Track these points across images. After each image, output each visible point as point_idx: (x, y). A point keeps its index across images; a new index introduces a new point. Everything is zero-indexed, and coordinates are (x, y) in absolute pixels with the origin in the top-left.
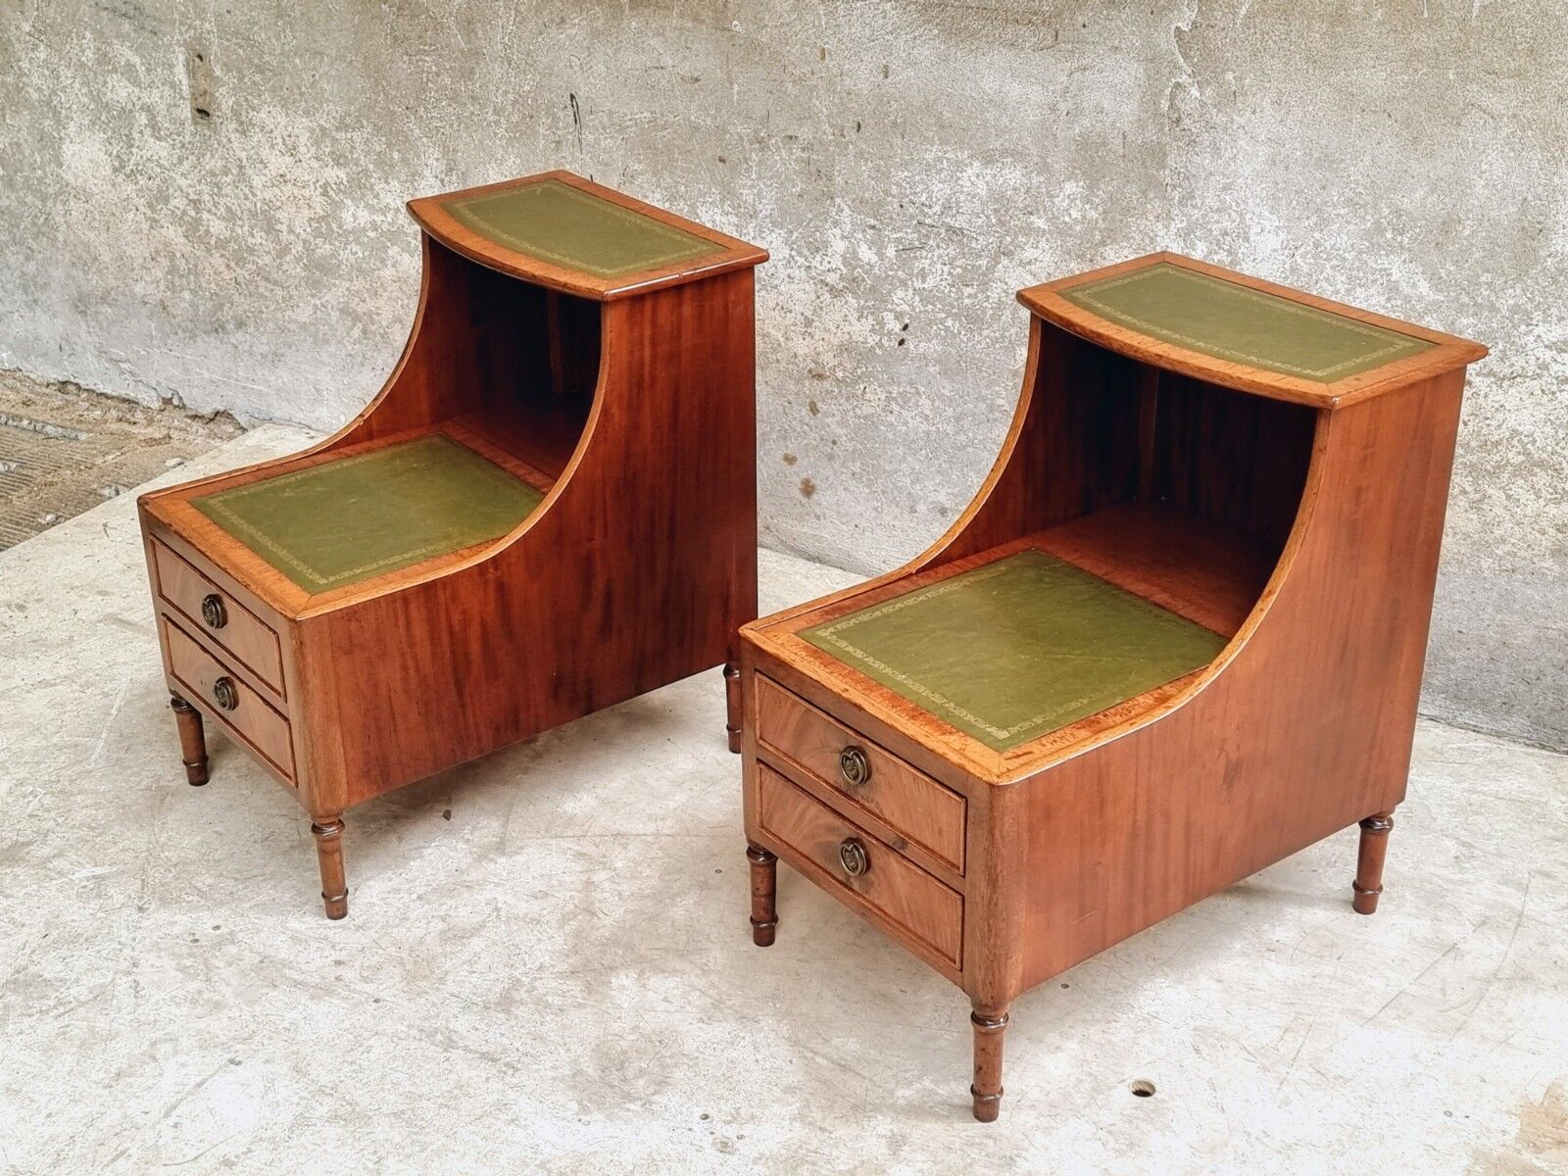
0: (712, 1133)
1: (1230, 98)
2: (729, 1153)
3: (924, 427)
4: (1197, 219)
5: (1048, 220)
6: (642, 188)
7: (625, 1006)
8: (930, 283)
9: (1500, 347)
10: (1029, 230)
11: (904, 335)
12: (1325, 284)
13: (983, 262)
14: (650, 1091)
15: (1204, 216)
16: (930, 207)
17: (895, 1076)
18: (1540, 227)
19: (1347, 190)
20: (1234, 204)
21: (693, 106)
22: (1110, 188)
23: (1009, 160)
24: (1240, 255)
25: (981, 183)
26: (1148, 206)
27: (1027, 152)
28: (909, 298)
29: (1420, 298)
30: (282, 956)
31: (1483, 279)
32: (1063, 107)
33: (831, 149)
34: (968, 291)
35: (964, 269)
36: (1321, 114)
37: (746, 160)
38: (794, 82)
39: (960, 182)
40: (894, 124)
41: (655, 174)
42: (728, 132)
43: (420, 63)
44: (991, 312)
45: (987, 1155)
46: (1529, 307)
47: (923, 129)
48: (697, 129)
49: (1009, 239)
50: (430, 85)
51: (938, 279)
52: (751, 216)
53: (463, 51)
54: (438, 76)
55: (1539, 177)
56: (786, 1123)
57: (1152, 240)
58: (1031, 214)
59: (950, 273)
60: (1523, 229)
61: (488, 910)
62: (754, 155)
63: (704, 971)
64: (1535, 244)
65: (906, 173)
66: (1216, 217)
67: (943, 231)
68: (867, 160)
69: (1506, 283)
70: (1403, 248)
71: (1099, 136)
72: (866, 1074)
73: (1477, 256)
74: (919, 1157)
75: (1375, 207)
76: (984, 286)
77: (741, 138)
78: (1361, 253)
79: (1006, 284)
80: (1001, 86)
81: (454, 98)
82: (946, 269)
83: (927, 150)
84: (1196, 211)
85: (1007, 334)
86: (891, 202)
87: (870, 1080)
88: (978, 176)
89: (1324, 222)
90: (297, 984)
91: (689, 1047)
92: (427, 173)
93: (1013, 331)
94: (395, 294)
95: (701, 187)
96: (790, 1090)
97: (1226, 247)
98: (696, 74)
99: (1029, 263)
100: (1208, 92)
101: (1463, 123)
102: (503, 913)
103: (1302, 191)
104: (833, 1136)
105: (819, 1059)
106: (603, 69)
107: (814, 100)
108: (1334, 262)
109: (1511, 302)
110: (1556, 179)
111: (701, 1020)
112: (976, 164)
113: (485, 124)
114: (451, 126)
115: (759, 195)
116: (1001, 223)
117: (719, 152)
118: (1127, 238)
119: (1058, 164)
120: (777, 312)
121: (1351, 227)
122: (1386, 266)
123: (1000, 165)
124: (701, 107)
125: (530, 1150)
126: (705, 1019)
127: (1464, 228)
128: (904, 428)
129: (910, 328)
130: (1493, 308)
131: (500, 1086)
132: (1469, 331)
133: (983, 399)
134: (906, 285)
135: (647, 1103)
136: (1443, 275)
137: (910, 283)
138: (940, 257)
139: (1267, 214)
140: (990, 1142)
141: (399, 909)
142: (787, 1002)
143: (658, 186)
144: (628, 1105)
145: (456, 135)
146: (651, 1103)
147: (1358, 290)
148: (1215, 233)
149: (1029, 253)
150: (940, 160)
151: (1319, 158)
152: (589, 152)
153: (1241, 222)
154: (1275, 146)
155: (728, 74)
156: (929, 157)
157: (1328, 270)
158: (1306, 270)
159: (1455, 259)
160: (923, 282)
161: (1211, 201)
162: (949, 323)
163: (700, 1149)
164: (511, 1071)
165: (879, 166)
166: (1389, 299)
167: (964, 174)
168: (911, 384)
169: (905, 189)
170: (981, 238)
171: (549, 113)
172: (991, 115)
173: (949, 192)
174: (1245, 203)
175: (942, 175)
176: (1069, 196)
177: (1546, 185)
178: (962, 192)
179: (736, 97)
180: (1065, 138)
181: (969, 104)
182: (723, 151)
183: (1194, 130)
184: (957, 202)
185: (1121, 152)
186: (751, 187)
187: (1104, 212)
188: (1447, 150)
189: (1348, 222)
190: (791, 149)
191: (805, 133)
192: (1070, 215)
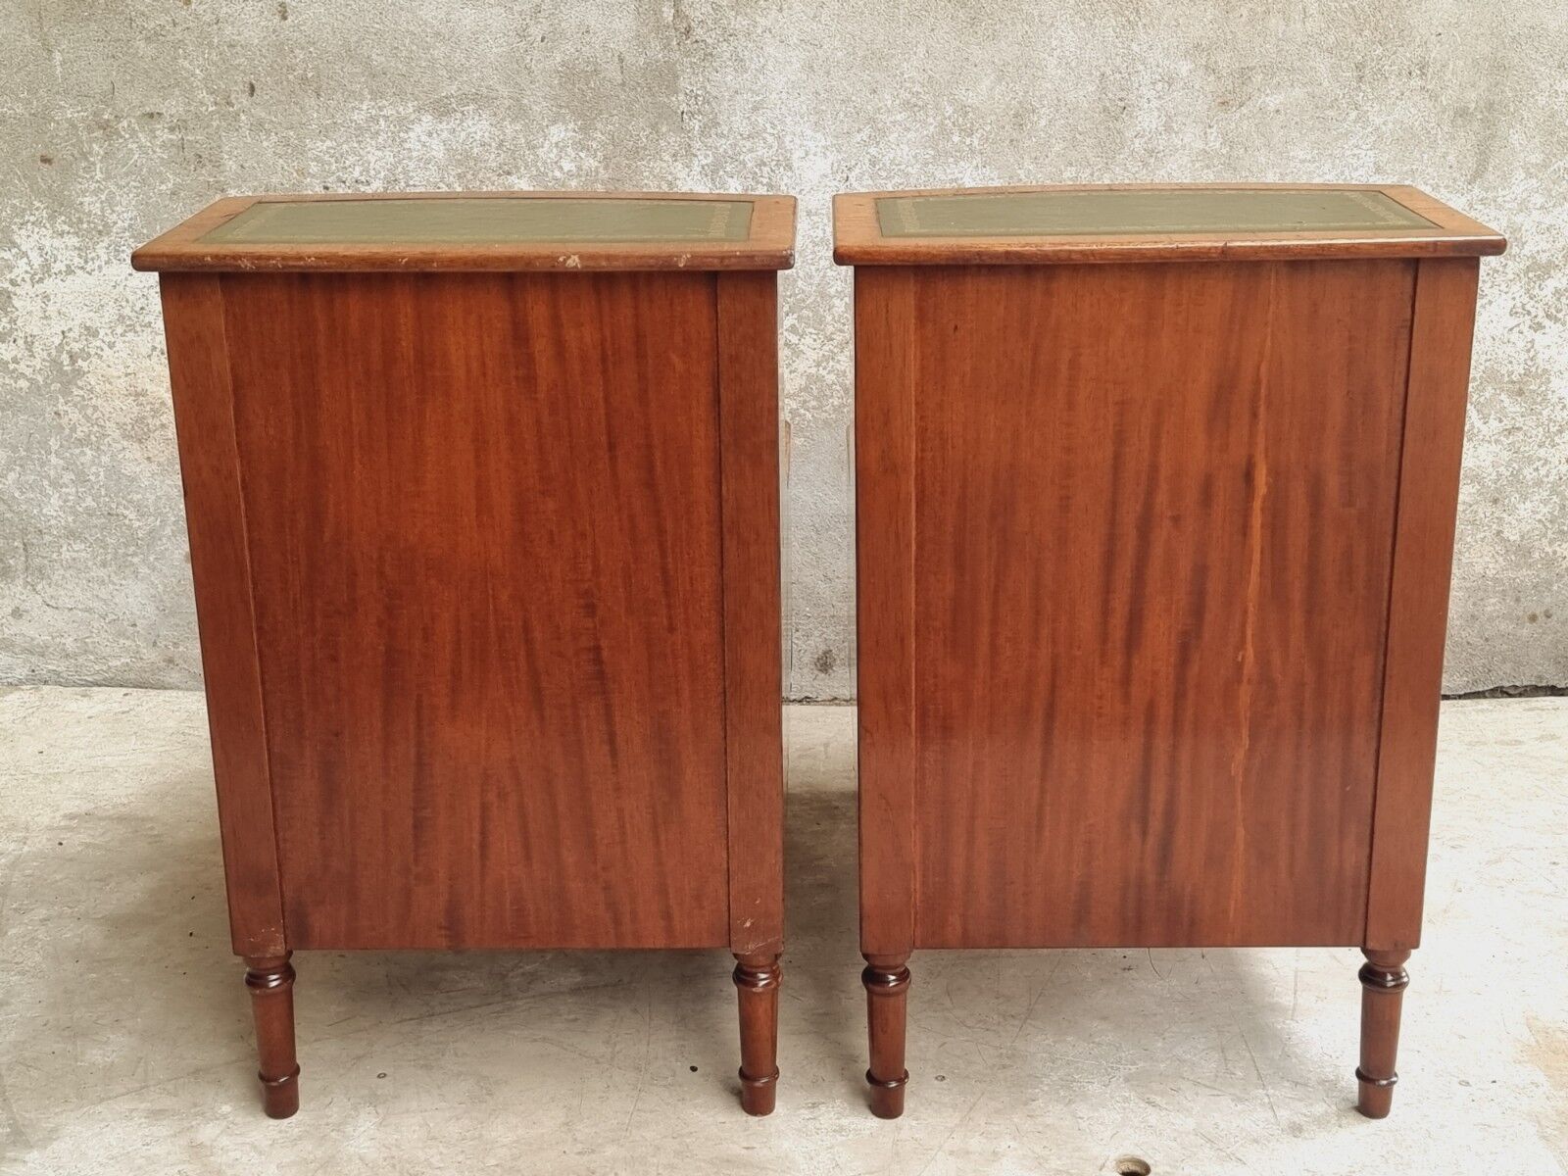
4: (725, 151)
5: (532, 178)
15: (734, 146)
16: (368, 183)
18: (1122, 104)
19: (902, 91)
20: (768, 125)
22: (610, 127)
23: (472, 107)
25: (435, 143)
26: (663, 143)
27: (493, 94)
32: (536, 32)
33: (215, 124)
37: (84, 156)
38: (148, 39)
39: (407, 146)
40: (304, 79)
42: (52, 120)
47: (345, 82)
52: (100, 233)
55: (1116, 47)
58: (509, 173)
60: (1105, 109)
62: (96, 147)
64: (1119, 125)
65: (328, 143)
66: (748, 144)
68: (268, 132)
70: (973, 152)
71: (588, 63)
73: (1057, 148)
75: (937, 107)
77: (74, 126)
80: (448, 14)
83: (354, 108)
84: (724, 141)
86: (311, 184)
88: (430, 134)
89: (879, 133)
95: (16, 202)
97: (765, 181)
103: (849, 100)
107: (181, 61)
110: (1134, 46)
112: (427, 118)
115: (110, 201)
117: (40, 150)
119: (540, 107)
120: (155, 359)
121: (911, 135)
122: (961, 175)
123: (459, 115)
127: (1039, 118)
136: (1022, 177)
139: (809, 132)
148: (749, 165)
150: (374, 119)
151: (865, 57)
153: (779, 147)
154: (810, 48)
155: (45, 41)
156: (359, 117)
159: (1033, 155)
161: (741, 126)
165: (288, 139)
167: (411, 134)
169: (330, 164)
172: (439, 51)
173: (391, 160)
174: (782, 122)
175: (380, 140)
176: (556, 144)
177: (1124, 55)
178: (410, 158)
179: (59, 69)
180: (544, 70)
181: (407, 41)
182: (46, 147)
183: (709, 41)
184: (405, 172)
185: (619, 79)
186: (96, 192)
187: (605, 158)
188: (1011, 28)
189: (908, 130)
190: (153, 131)
191: (172, 107)
192: (561, 168)
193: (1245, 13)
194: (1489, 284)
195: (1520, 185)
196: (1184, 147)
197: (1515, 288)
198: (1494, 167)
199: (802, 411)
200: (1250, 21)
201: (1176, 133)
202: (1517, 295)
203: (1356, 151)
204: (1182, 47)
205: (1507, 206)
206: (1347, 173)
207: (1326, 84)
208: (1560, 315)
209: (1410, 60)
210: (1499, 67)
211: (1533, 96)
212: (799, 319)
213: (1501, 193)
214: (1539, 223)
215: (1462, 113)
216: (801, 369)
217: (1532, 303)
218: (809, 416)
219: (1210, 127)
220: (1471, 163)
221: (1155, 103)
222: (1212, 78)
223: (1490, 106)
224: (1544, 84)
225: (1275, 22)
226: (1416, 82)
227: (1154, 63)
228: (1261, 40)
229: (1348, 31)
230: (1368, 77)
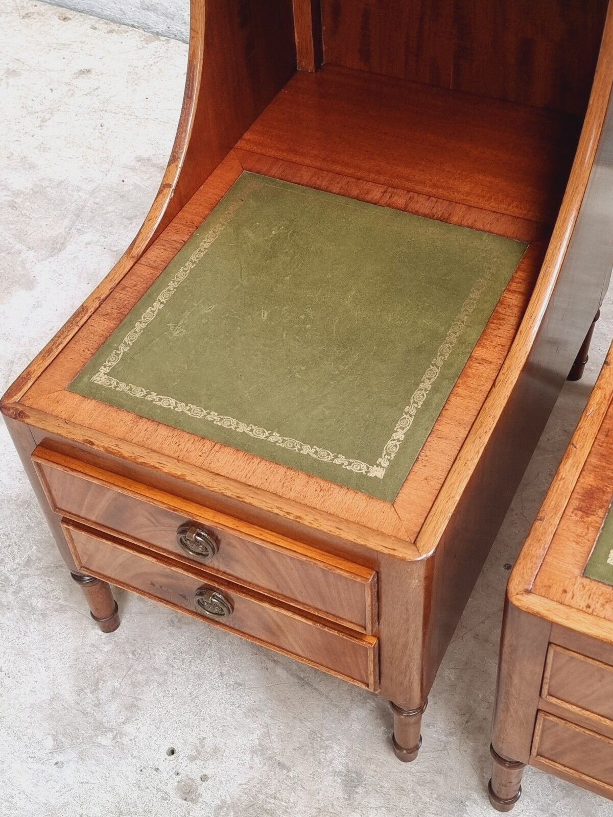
0: (177, 774)
2: (193, 801)
14: (122, 718)
45: (438, 798)
56: (247, 758)
96: (252, 712)
104: (291, 774)
135: (118, 735)
140: (440, 779)
144: (99, 739)
146: (121, 735)
163: (166, 796)
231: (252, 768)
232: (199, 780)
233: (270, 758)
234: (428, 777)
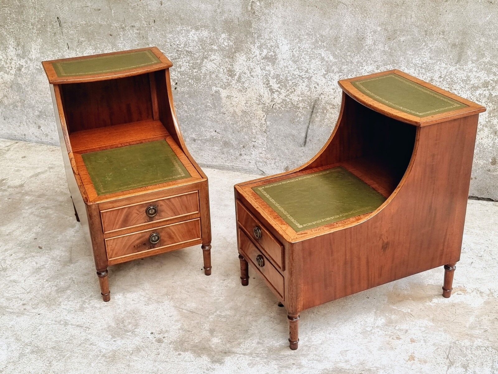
0: (155, 338)
1: (269, 5)
2: (161, 343)
3: (186, 114)
4: (263, 43)
5: (218, 46)
6: (85, 46)
7: (121, 304)
8: (183, 69)
9: (355, 74)
10: (212, 50)
11: (176, 86)
12: (303, 59)
13: (199, 61)
14: (133, 328)
15: (265, 41)
16: (180, 45)
17: (208, 312)
18: (363, 37)
19: (306, 30)
20: (273, 37)
21: (99, 18)
22: (236, 35)
23: (204, 28)
24: (277, 53)
25: (195, 36)
26: (248, 40)
27: (209, 26)
28: (176, 74)
29: (331, 61)
30: (4, 305)
31: (348, 54)
32: (218, 11)
33: (146, 29)
34: (195, 70)
35: (193, 64)
36: (296, 8)
37: (119, 35)
38: (132, 9)
39: (189, 37)
40: (166, 20)
41: (89, 41)
42: (112, 26)
43: (4, 11)
44: (203, 76)
45: (240, 331)
46: (362, 61)
47: (175, 21)
48: (101, 25)
49: (206, 53)
50: (8, 18)
51: (185, 67)
53: (18, 6)
54: (11, 14)
55: (361, 22)
56: (177, 331)
57: (250, 50)
58: (212, 45)
59: (189, 66)
60: (358, 38)
61: (70, 281)
62: (121, 33)
63: (143, 290)
64: (362, 42)
65: (171, 35)
66: (269, 41)
67: (185, 52)
68: (158, 32)
69: (355, 55)
70: (324, 47)
71: (230, 19)
72: (199, 313)
73: (346, 47)
74: (219, 335)
75: (315, 35)
76: (200, 69)
77: (117, 28)
78: (312, 49)
79: (207, 67)
80: (198, 5)
81: (17, 21)
82: (187, 64)
83: (177, 27)
84: (262, 40)
85: (208, 83)
86: (168, 44)
87: (201, 315)
88: (194, 34)
89: (301, 41)
90: (11, 313)
91: (143, 313)
92: (10, 46)
93: (210, 82)
94: (3, 88)
95: (105, 44)
96: (177, 321)
97: (273, 51)
98: (99, 8)
99: (213, 60)
100: (262, 3)
101: (338, 7)
102: (75, 281)
103: (293, 32)
104: (192, 332)
105: (184, 311)
106: (68, 8)
107: (139, 14)
108: (305, 53)
109: (357, 60)
110: (366, 22)
111: (145, 305)
112: (193, 30)
113: (29, 29)
114: (17, 30)
116: (203, 49)
117: (109, 33)
118: (242, 50)
119: (219, 29)
121: (309, 42)
122: (320, 52)
123: (201, 30)
124: (102, 19)
125: (98, 352)
126: (147, 304)
127: (341, 39)
128: (179, 115)
129: (178, 84)
130: (352, 62)
131: (85, 334)
132: (346, 70)
133: (204, 104)
134: (175, 70)
135: (133, 332)
136: (337, 54)
137: (176, 69)
138: (185, 60)
139: (283, 39)
140: (240, 327)
141: (41, 285)
142: (171, 295)
143: (90, 45)
144: (127, 334)
145: (19, 33)
146: (134, 332)
147: (313, 60)
148: (269, 46)
149: (213, 57)
150: (182, 30)
151: (297, 21)
152: (66, 36)
153: (276, 42)
154: (284, 18)
155: (110, 8)
156: (178, 29)
157: (303, 55)
158: (297, 56)
159: (340, 49)
160: (180, 69)
161: (267, 37)
162: (190, 81)
163: (152, 343)
164: (88, 329)
165: (162, 33)
166: (322, 62)
167: (190, 34)
168: (180, 101)
169: (172, 40)
170: (197, 54)
171: (50, 23)
172: (196, 15)
173: (185, 40)
174: (277, 37)
175: (183, 35)
176: (223, 38)
177: (363, 25)
178: (190, 40)
179: (113, 14)
180: (220, 20)
181: (189, 12)
182: (111, 32)
183: (259, 15)
184: (189, 43)
185: (238, 23)
186: (122, 43)
187: (235, 42)
188: (334, 16)
189: (308, 40)
190: (133, 30)
191: (137, 24)
192: (224, 44)
193: (395, 16)
194: (461, 91)
195: (470, 65)
196: (378, 49)
197: (468, 92)
198: (463, 60)
199: (281, 108)
200: (397, 18)
201: (377, 45)
202: (468, 94)
203: (425, 53)
204: (378, 23)
205: (466, 70)
206: (422, 59)
207: (417, 35)
208: (480, 100)
209: (440, 30)
210: (464, 33)
211: (474, 42)
212: (281, 85)
213: (465, 67)
214: (475, 76)
215: (454, 45)
216: (281, 97)
217: (473, 96)
218: (283, 109)
219: (386, 44)
220: (456, 58)
221: (371, 37)
222: (386, 32)
223: (462, 44)
224: (477, 39)
225: (403, 18)
226: (441, 36)
227: (371, 27)
228: (399, 23)
229: (423, 22)
230: (428, 34)
231: (179, 333)
232: (162, 338)
233: (185, 330)
234: (236, 327)
